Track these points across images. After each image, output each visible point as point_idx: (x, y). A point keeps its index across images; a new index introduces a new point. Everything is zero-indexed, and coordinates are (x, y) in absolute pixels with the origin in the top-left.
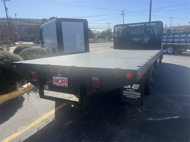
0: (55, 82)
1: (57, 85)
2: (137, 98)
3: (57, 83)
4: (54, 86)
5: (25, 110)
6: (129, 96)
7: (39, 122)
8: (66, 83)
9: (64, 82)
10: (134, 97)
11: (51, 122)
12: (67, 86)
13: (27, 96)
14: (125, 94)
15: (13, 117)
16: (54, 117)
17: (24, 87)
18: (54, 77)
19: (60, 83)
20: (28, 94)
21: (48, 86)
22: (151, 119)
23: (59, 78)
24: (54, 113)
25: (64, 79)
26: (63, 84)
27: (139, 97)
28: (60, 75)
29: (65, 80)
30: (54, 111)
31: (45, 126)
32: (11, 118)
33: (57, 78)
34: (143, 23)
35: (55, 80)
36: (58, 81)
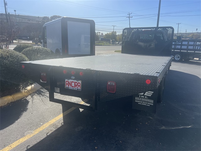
0: (67, 85)
1: (69, 88)
2: (149, 105)
3: (70, 87)
4: (66, 89)
5: (31, 114)
6: (141, 103)
7: (47, 126)
8: (79, 87)
9: (77, 85)
10: (147, 104)
11: (60, 127)
12: (81, 90)
13: (31, 99)
14: (137, 101)
15: (19, 120)
16: (63, 122)
17: (28, 89)
18: (66, 80)
19: (73, 87)
20: (32, 97)
21: (59, 89)
22: (164, 127)
23: (72, 81)
24: (62, 118)
25: (78, 82)
26: (76, 88)
27: (151, 104)
28: (73, 78)
29: (79, 83)
30: (62, 116)
31: (54, 131)
32: (16, 121)
33: (70, 81)
34: (153, 28)
35: (67, 83)
36: (71, 85)
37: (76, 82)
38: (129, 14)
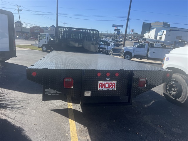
0: (101, 87)
1: (103, 90)
3: (104, 88)
4: (100, 91)
7: (76, 135)
8: (114, 87)
9: (111, 86)
12: (116, 89)
18: (100, 82)
19: (107, 87)
21: (90, 92)
23: (106, 82)
25: (112, 83)
26: (110, 88)
29: (114, 83)
33: (104, 82)
35: (101, 85)
36: (105, 86)
37: (110, 83)
38: (18, 7)
